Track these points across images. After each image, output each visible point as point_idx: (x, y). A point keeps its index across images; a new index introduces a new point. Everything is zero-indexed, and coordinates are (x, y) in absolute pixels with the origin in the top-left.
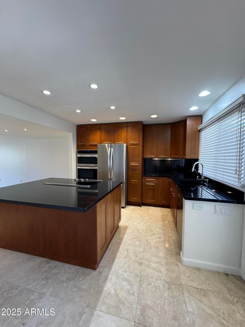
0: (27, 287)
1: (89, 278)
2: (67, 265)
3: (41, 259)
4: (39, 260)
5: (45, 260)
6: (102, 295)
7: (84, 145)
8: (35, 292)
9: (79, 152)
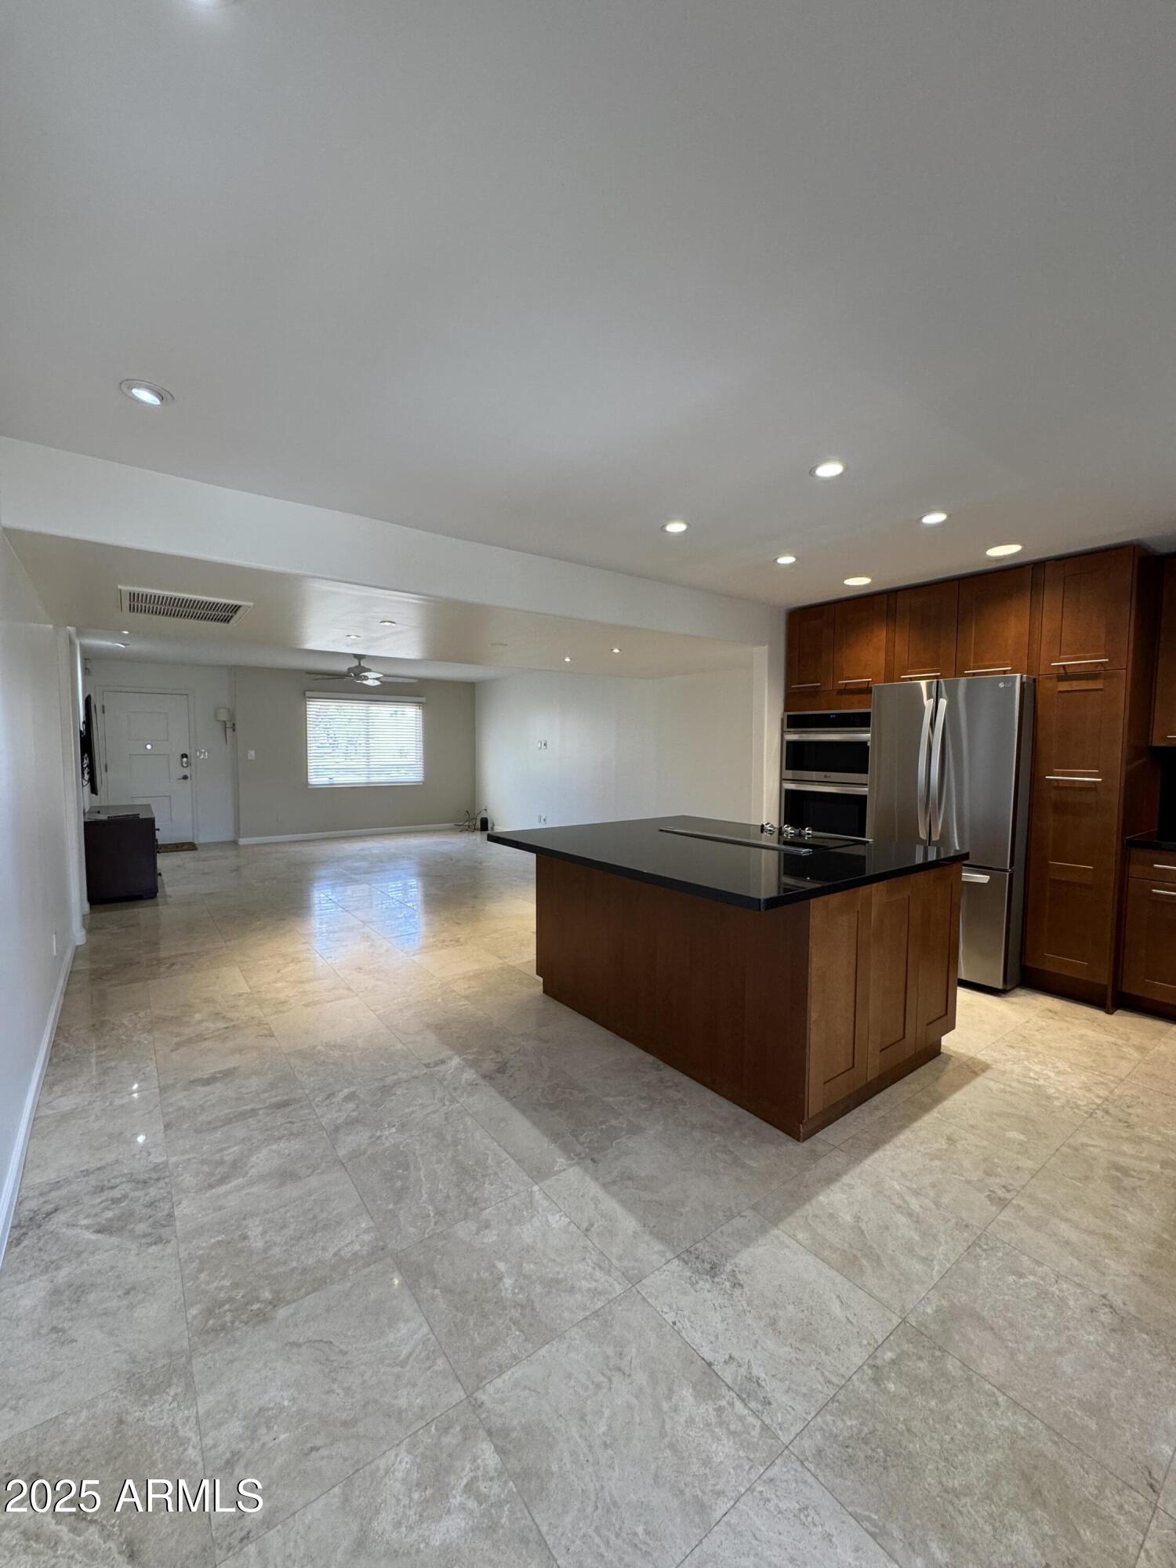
0: (605, 1099)
1: (774, 1151)
2: (710, 1095)
3: (641, 1053)
4: (633, 1053)
5: (650, 1058)
6: (807, 1207)
7: (814, 693)
8: (620, 1114)
9: (793, 722)
